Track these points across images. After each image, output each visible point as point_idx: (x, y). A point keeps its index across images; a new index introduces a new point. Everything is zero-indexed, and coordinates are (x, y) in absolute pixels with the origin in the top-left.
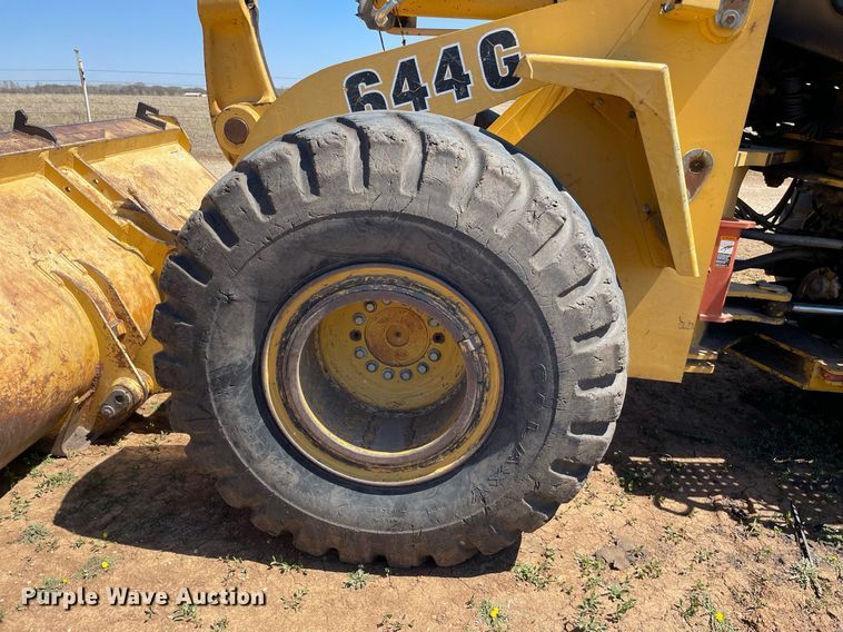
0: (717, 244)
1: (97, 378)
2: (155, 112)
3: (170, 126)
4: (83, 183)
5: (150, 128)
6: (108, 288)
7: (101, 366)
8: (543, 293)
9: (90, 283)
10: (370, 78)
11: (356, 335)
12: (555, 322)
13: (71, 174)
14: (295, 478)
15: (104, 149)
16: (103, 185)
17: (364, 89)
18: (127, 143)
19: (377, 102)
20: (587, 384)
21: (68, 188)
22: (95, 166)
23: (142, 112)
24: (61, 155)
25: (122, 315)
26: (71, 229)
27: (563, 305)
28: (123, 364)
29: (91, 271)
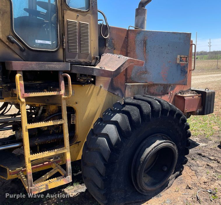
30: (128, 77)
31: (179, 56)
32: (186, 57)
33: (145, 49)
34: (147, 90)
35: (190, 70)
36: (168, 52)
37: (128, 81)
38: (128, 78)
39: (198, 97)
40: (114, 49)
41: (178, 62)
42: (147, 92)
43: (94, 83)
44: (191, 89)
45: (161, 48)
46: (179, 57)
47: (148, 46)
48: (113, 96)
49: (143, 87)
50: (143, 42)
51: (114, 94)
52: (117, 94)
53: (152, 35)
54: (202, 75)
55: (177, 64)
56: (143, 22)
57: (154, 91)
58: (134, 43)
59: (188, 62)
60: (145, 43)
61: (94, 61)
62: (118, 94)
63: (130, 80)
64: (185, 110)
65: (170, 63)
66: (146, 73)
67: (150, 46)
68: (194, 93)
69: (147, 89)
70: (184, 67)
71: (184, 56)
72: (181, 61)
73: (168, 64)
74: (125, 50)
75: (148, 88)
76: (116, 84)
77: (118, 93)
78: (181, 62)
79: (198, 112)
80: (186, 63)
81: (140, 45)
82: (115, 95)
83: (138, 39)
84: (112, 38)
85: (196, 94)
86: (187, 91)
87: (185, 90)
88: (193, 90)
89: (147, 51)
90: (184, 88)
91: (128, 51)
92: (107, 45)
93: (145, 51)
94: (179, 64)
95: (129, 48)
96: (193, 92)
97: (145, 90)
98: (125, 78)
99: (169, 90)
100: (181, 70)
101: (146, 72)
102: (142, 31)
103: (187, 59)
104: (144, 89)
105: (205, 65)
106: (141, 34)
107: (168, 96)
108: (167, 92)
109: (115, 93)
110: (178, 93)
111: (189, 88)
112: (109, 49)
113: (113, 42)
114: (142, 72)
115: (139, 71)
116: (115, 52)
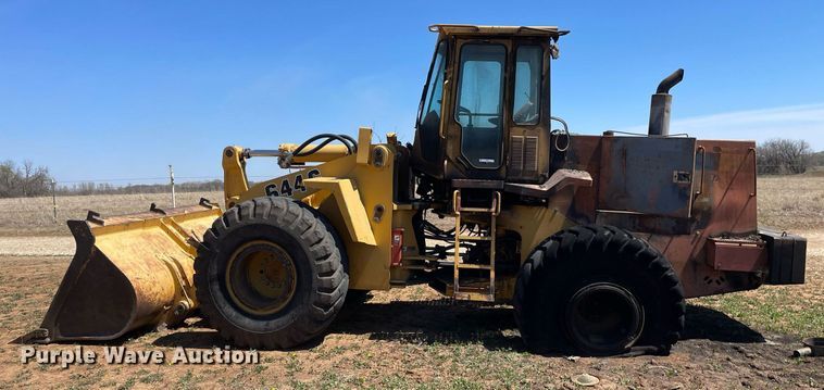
0: (393, 237)
1: (173, 301)
2: (208, 201)
3: (214, 207)
4: (174, 231)
5: (205, 209)
6: (180, 268)
7: (175, 296)
8: (305, 246)
9: (174, 265)
10: (273, 186)
11: (262, 272)
12: (309, 255)
13: (171, 227)
14: (234, 313)
15: (184, 217)
16: (183, 232)
17: (271, 190)
18: (194, 215)
19: (276, 194)
20: (322, 275)
21: (169, 232)
22: (181, 224)
23: (202, 202)
24: (167, 219)
25: (184, 278)
26: (169, 247)
27: (311, 249)
28: (183, 295)
29: (175, 261)
30: (601, 201)
31: (677, 172)
33: (624, 162)
34: (639, 223)
36: (658, 166)
37: (600, 205)
40: (578, 163)
41: (675, 180)
42: (640, 226)
43: (546, 205)
46: (675, 173)
47: (629, 158)
51: (576, 222)
56: (661, 115)
57: (655, 226)
58: (609, 154)
60: (624, 154)
61: (542, 179)
63: (603, 206)
64: (716, 264)
66: (626, 197)
69: (637, 221)
70: (685, 188)
71: (684, 173)
75: (639, 220)
76: (580, 210)
78: (679, 182)
80: (687, 182)
81: (617, 157)
83: (615, 149)
84: (575, 150)
86: (745, 235)
87: (736, 231)
89: (627, 164)
90: (733, 227)
92: (566, 159)
94: (676, 185)
95: (602, 161)
97: (634, 222)
98: (595, 202)
99: (692, 228)
100: (680, 194)
106: (619, 141)
107: (689, 239)
108: (687, 231)
109: (578, 221)
111: (748, 230)
112: (569, 164)
113: (577, 154)
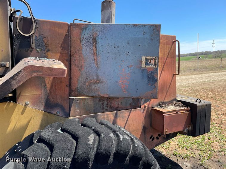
30: (73, 88)
31: (145, 57)
32: (155, 59)
33: (95, 49)
34: (107, 104)
35: (174, 75)
36: (127, 53)
37: (73, 93)
38: (73, 90)
39: (184, 111)
40: (48, 51)
41: (143, 65)
42: (107, 107)
43: (13, 99)
44: (177, 99)
45: (118, 47)
46: (143, 58)
47: (99, 45)
48: (48, 117)
49: (99, 101)
50: (91, 39)
51: (50, 113)
52: (55, 112)
53: (104, 29)
54: (205, 73)
55: (142, 69)
56: (110, 17)
57: (118, 104)
58: (78, 41)
59: (158, 66)
60: (95, 41)
62: (57, 113)
63: (77, 93)
64: (164, 131)
65: (132, 68)
66: (98, 83)
67: (102, 46)
68: (179, 106)
69: (105, 103)
71: (151, 58)
72: (147, 64)
73: (129, 69)
74: (67, 52)
75: (107, 101)
76: (53, 99)
77: (57, 111)
78: (147, 67)
79: (186, 131)
80: (154, 67)
81: (87, 44)
82: (52, 115)
83: (84, 37)
84: (43, 36)
85: (183, 107)
86: (171, 102)
87: (166, 101)
88: (179, 101)
89: (97, 52)
90: (165, 98)
91: (72, 54)
92: (33, 45)
93: (95, 53)
94: (144, 69)
95: (72, 49)
96: (178, 103)
97: (103, 104)
98: (68, 90)
99: (142, 102)
100: (148, 77)
101: (97, 81)
102: (90, 25)
103: (157, 61)
104: (101, 103)
105: (209, 64)
106: (88, 28)
107: (140, 111)
108: (139, 105)
109: (52, 112)
110: (157, 106)
111: (172, 98)
112: (37, 52)
113: (45, 41)
114: (93, 81)
115: (88, 80)
116: (49, 56)
